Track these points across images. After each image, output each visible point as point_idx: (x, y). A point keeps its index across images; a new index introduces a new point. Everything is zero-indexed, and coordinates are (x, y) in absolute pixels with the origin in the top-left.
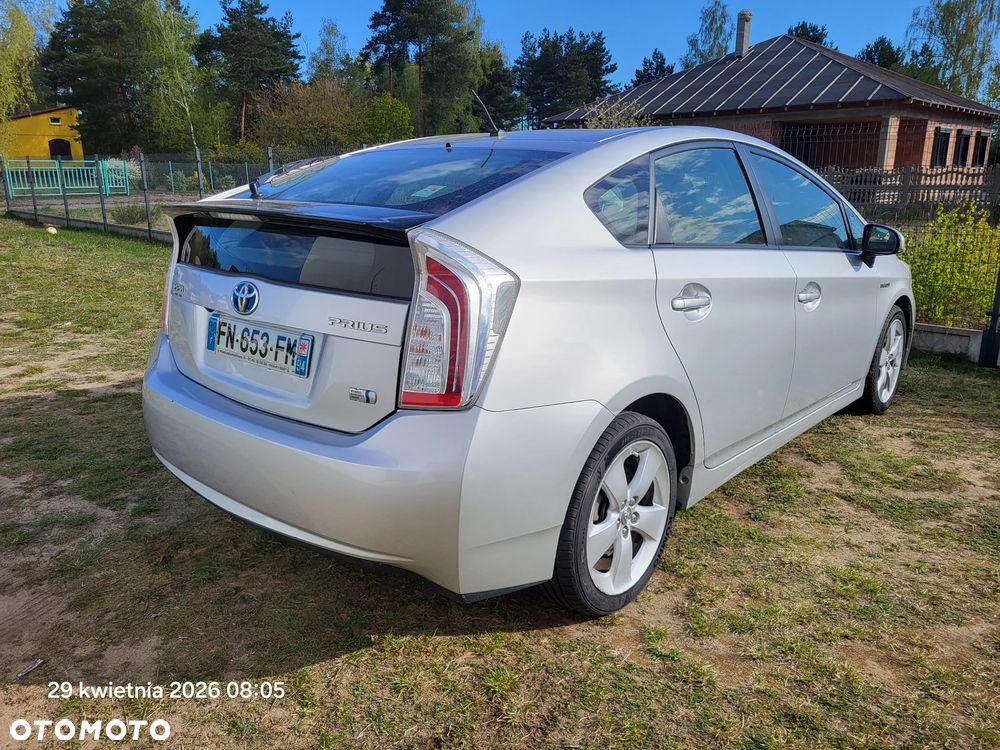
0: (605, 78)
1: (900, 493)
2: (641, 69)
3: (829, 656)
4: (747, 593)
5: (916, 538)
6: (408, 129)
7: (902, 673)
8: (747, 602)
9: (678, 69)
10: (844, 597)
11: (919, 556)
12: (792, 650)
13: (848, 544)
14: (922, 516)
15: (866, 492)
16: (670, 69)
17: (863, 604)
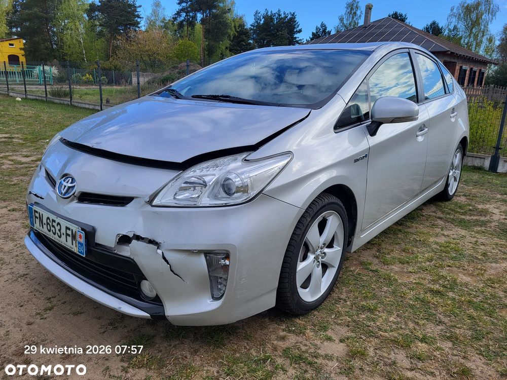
0: (296, 36)
1: (463, 217)
2: (315, 32)
3: (443, 272)
4: (404, 251)
5: (473, 233)
6: (197, 57)
7: (474, 278)
8: (404, 254)
9: (333, 33)
10: (446, 253)
11: (475, 239)
12: (427, 270)
13: (443, 235)
14: (475, 226)
15: (448, 216)
16: (329, 33)
17: (454, 255)
